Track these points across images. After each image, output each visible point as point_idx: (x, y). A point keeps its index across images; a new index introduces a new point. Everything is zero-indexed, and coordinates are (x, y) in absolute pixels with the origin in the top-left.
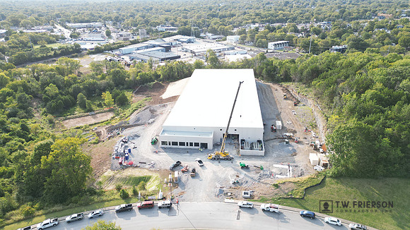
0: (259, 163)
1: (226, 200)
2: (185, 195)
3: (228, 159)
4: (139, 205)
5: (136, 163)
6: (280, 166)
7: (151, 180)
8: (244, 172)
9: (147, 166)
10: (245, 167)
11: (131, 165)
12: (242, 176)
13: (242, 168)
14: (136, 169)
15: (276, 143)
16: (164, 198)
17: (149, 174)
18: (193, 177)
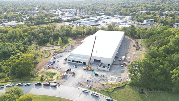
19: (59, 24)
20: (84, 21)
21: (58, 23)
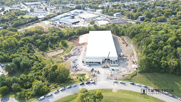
0: (117, 68)
1: (110, 80)
2: (97, 79)
3: (108, 67)
4: (86, 82)
5: (80, 70)
6: (123, 69)
7: (86, 75)
8: (113, 71)
9: (84, 70)
10: (113, 70)
11: (78, 70)
12: (113, 73)
13: (112, 70)
14: (80, 71)
15: (121, 61)
16: (92, 80)
17: (85, 73)
18: (98, 73)
21: (36, 23)
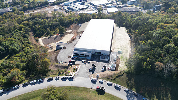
19: (47, 8)
20: (71, 3)
21: (45, 7)
